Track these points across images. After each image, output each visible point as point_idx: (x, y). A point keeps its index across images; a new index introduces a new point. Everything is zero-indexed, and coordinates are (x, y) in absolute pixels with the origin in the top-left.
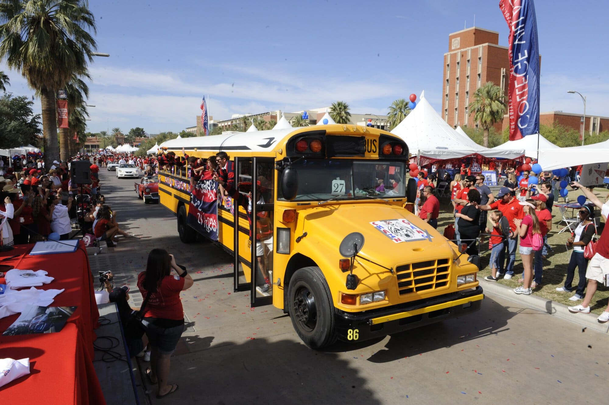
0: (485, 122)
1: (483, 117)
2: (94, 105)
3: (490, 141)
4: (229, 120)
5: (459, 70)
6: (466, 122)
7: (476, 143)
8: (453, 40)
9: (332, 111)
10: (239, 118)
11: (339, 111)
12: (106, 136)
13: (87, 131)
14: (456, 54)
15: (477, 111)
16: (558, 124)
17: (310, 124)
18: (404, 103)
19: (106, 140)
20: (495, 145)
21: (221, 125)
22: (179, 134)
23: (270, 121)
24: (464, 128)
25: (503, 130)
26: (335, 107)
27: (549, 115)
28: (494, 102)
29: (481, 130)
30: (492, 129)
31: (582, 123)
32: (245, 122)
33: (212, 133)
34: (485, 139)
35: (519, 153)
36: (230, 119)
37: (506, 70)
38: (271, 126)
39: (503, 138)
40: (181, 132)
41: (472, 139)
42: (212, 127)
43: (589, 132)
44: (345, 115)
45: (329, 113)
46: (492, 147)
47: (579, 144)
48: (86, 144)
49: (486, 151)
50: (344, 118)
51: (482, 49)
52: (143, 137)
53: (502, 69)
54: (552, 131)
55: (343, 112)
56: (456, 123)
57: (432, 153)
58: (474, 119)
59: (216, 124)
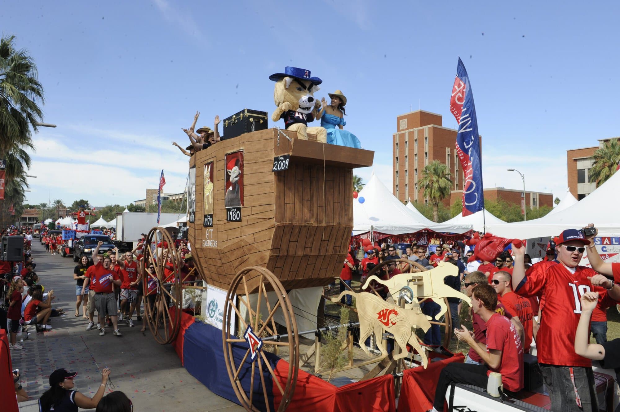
0: (434, 197)
1: (432, 193)
2: (35, 176)
3: (439, 216)
4: (180, 194)
5: (407, 149)
6: (416, 198)
7: (427, 218)
8: (401, 121)
12: (45, 208)
13: (25, 203)
14: (404, 134)
15: (426, 188)
16: (502, 199)
18: (357, 179)
19: (46, 212)
20: (445, 220)
21: (172, 198)
22: (126, 207)
24: (415, 203)
25: (451, 206)
27: (493, 191)
28: (441, 178)
29: (431, 205)
30: (440, 204)
31: (523, 199)
33: (163, 206)
34: (435, 214)
35: (467, 228)
36: (181, 193)
37: (450, 149)
39: (451, 213)
40: (129, 205)
41: (422, 214)
42: (163, 202)
43: (530, 206)
46: (442, 222)
47: (522, 220)
48: (23, 216)
49: (436, 226)
51: (427, 129)
52: (87, 210)
53: (447, 148)
54: (496, 206)
56: (407, 198)
57: (385, 229)
58: (424, 195)
59: (166, 197)
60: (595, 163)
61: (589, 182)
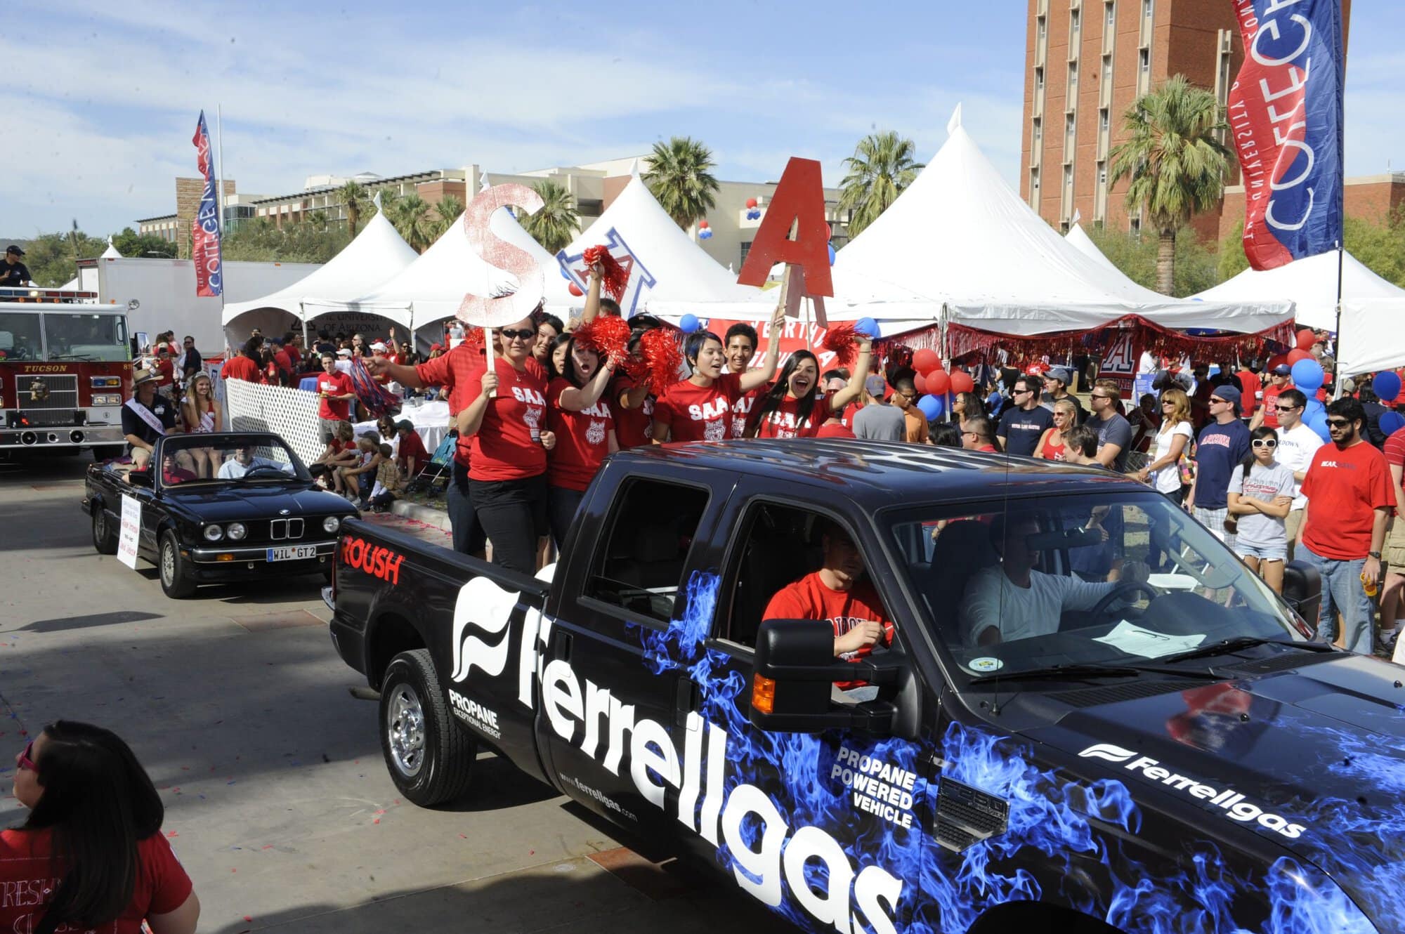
0: (1163, 209)
1: (1154, 194)
3: (1179, 272)
4: (295, 197)
5: (1077, 36)
6: (1101, 212)
7: (1134, 280)
9: (655, 172)
10: (333, 190)
11: (677, 173)
15: (1138, 176)
17: (579, 214)
18: (896, 148)
20: (1196, 287)
21: (268, 211)
22: (110, 240)
23: (442, 203)
24: (1095, 231)
25: (1222, 239)
26: (663, 155)
28: (1194, 143)
29: (1149, 236)
30: (1185, 233)
32: (353, 205)
33: (236, 239)
34: (1164, 267)
35: (1276, 314)
36: (297, 193)
37: (1233, 36)
38: (445, 218)
39: (1221, 263)
40: (120, 233)
41: (1119, 268)
42: (233, 220)
44: (698, 185)
45: (645, 178)
46: (1185, 294)
49: (1166, 307)
50: (694, 194)
53: (1221, 32)
54: (1384, 238)
55: (692, 176)
56: (1068, 214)
57: (989, 316)
58: (1126, 201)
59: (246, 208)
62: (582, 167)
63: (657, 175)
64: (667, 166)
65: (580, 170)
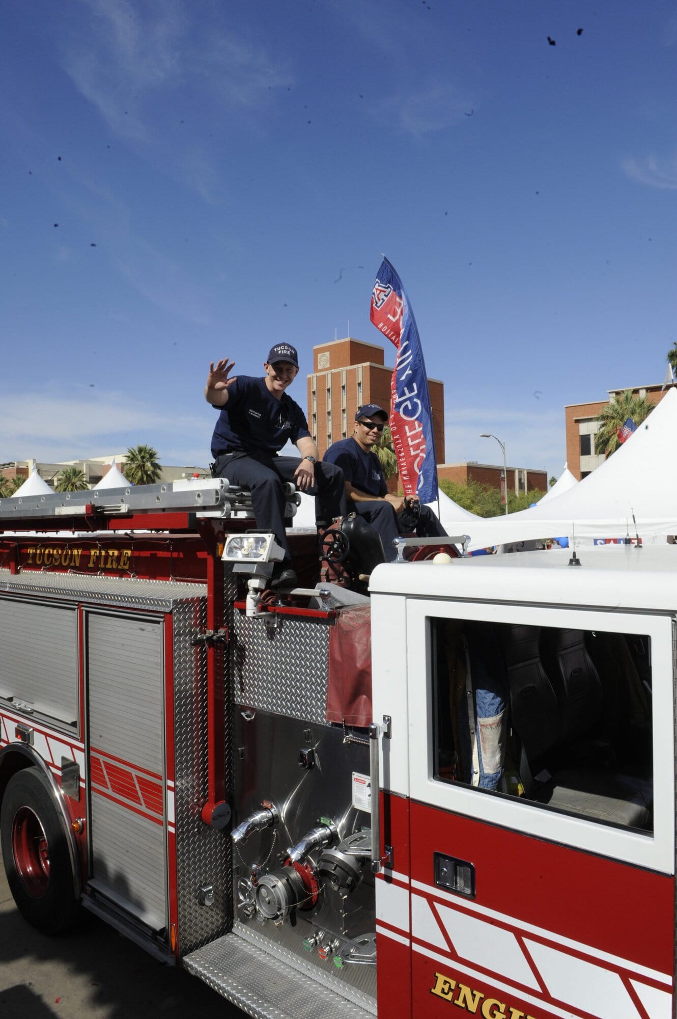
5: (330, 400)
8: (319, 355)
9: (129, 462)
11: (140, 462)
14: (324, 376)
16: (473, 480)
17: (89, 483)
23: (15, 479)
26: (133, 454)
27: (461, 468)
28: (383, 449)
31: (503, 479)
38: (17, 486)
43: (514, 491)
44: (152, 469)
45: (125, 465)
47: (503, 511)
50: (149, 473)
51: (362, 369)
54: (465, 490)
55: (148, 464)
60: (603, 425)
61: (596, 453)
62: (92, 460)
63: (130, 464)
64: (135, 459)
65: (89, 461)
